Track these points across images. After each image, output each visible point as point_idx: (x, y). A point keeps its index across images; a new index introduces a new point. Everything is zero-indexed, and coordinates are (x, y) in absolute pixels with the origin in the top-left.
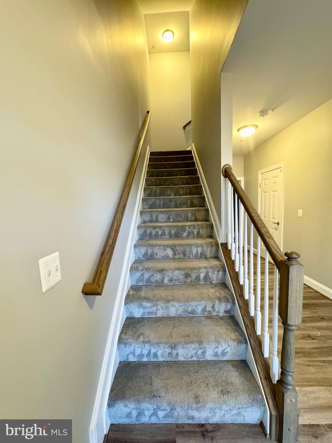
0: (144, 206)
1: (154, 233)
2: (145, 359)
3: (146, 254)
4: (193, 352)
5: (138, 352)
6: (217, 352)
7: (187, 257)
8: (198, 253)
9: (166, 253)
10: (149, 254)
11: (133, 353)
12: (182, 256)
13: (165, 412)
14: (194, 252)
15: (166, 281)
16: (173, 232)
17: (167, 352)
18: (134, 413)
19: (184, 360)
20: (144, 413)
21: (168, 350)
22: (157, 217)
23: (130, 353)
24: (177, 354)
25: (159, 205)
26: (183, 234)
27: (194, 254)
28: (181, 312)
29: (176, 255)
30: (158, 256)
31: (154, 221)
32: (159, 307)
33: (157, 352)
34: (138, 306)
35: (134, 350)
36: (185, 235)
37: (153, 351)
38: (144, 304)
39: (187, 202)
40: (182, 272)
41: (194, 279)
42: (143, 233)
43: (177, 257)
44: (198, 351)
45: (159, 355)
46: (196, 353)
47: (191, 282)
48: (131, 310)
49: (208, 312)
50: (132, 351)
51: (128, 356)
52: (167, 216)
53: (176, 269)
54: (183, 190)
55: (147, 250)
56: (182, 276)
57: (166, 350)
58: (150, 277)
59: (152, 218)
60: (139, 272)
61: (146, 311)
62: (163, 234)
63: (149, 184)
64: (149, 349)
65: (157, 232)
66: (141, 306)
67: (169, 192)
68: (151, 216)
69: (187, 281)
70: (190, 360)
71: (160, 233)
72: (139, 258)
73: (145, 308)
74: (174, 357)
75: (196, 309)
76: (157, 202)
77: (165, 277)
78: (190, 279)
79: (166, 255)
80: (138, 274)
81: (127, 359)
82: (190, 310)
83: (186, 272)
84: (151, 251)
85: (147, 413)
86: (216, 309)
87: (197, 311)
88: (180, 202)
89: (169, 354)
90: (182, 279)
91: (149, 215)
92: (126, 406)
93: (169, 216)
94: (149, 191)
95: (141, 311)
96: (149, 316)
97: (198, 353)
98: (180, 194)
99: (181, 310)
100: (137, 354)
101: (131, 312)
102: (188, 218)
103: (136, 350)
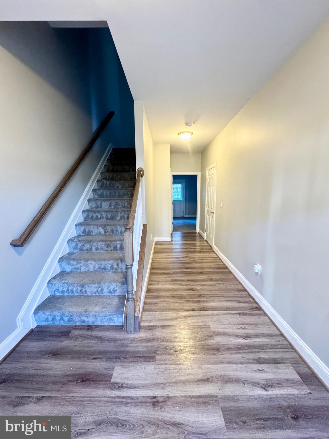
0: (95, 195)
1: (94, 217)
2: (66, 294)
3: (84, 232)
4: (96, 290)
5: (61, 289)
6: (110, 290)
7: (114, 234)
8: (122, 231)
9: (99, 231)
10: (87, 231)
11: (58, 290)
12: (111, 233)
13: (68, 318)
14: (119, 231)
15: (94, 249)
16: (109, 216)
17: (79, 289)
18: (50, 318)
19: (90, 295)
20: (56, 318)
21: (80, 288)
22: (101, 205)
23: (56, 290)
24: (86, 291)
25: (106, 195)
26: (117, 217)
27: (119, 232)
28: (97, 269)
29: (106, 233)
30: (93, 233)
31: (99, 208)
32: (82, 264)
33: (73, 289)
34: (67, 264)
35: (58, 288)
36: (118, 218)
37: (70, 288)
38: (72, 262)
39: (128, 193)
40: (104, 243)
41: (113, 248)
42: (86, 216)
43: (108, 234)
44: (98, 289)
45: (74, 291)
46: (97, 290)
47: (111, 250)
48: (63, 266)
49: (115, 269)
50: (57, 288)
51: (55, 291)
52: (109, 204)
53: (100, 241)
54: (129, 183)
55: (85, 228)
56: (104, 246)
57: (78, 288)
58: (82, 246)
59: (97, 205)
60: (74, 243)
61: (74, 267)
62: (102, 218)
63: (104, 177)
64: (67, 287)
65: (97, 216)
66: (69, 264)
67: (117, 185)
68: (97, 204)
69: (109, 250)
70: (94, 295)
71: (99, 216)
72: (80, 234)
73: (72, 265)
74: (84, 293)
75: (106, 266)
76: (104, 193)
77: (93, 246)
78: (110, 248)
79: (99, 232)
80: (74, 244)
81: (55, 294)
82: (102, 266)
83: (106, 243)
84: (88, 229)
85: (58, 318)
86: (120, 266)
87: (107, 268)
88: (122, 193)
89: (81, 291)
90: (105, 248)
91: (95, 203)
92: (44, 314)
93: (110, 204)
94: (101, 184)
95: (70, 267)
96: (76, 271)
97: (98, 290)
98: (126, 186)
99: (97, 267)
100: (60, 291)
101: (63, 268)
102: (125, 206)
103: (59, 288)
